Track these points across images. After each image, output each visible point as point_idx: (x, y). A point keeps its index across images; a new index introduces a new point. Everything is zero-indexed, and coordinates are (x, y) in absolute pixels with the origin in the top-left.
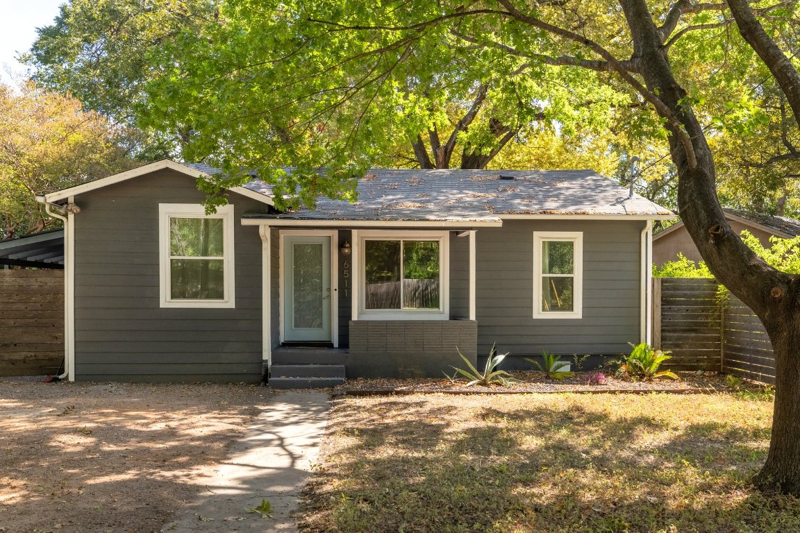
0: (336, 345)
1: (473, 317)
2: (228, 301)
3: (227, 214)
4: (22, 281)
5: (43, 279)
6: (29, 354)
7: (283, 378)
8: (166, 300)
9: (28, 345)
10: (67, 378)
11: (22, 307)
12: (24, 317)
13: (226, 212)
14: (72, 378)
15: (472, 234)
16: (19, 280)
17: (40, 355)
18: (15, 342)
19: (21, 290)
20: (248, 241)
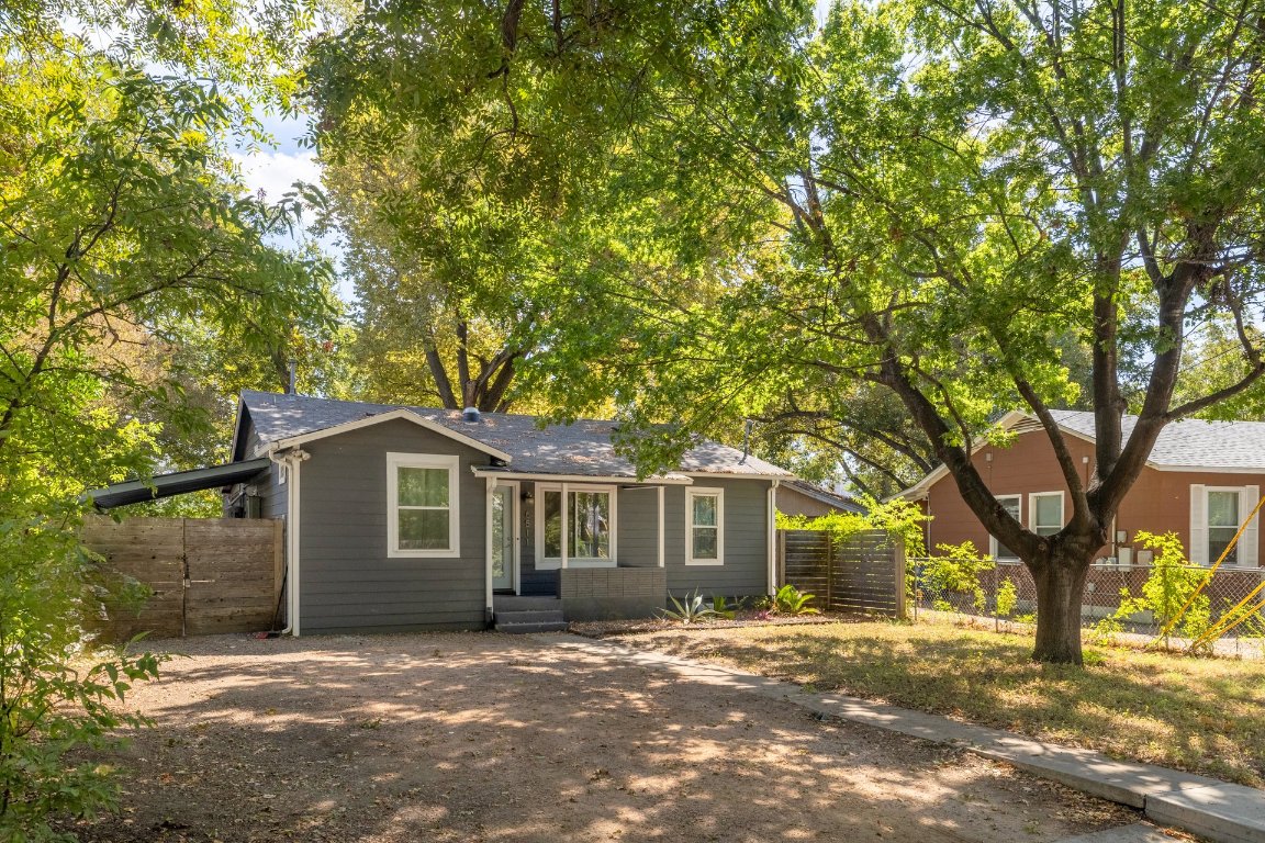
0: (518, 593)
1: (662, 564)
2: (454, 551)
3: (452, 465)
4: (229, 532)
5: (252, 529)
6: (236, 610)
7: (511, 624)
8: (394, 550)
9: (235, 600)
10: (291, 633)
11: (229, 559)
12: (232, 570)
13: (450, 463)
14: (296, 633)
15: (662, 489)
16: (226, 529)
17: (248, 610)
18: (223, 596)
19: (228, 541)
20: (474, 493)
